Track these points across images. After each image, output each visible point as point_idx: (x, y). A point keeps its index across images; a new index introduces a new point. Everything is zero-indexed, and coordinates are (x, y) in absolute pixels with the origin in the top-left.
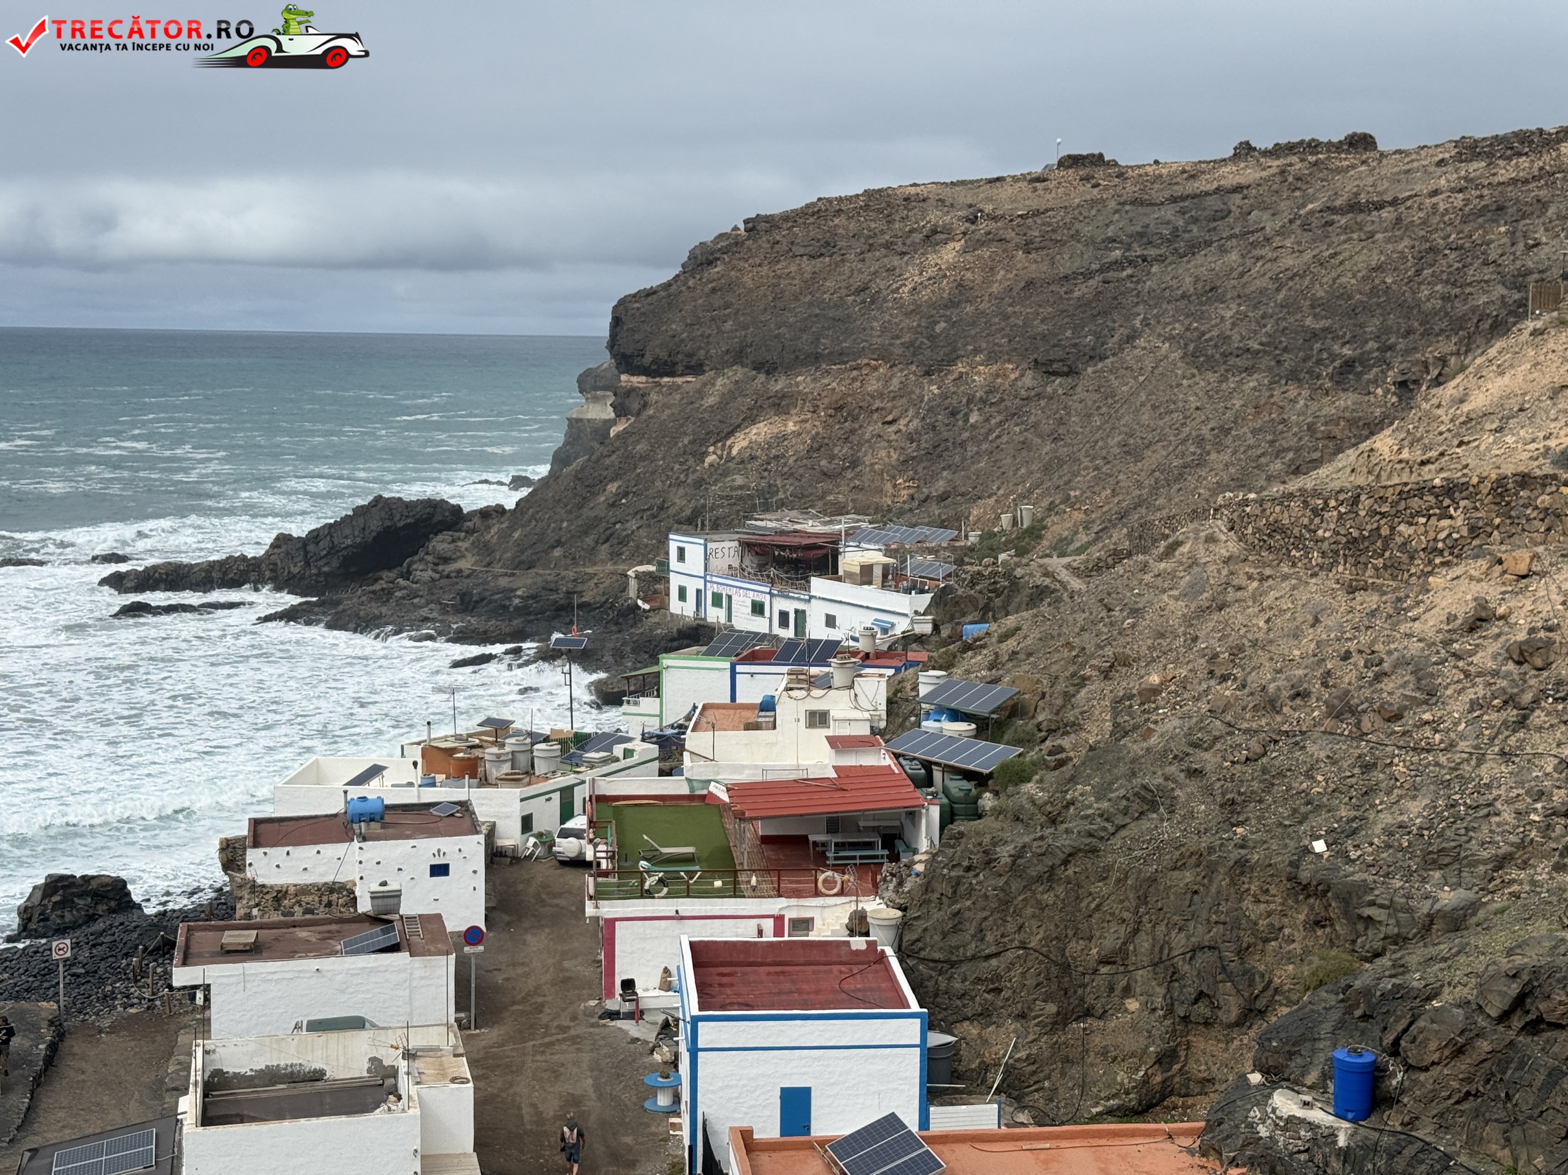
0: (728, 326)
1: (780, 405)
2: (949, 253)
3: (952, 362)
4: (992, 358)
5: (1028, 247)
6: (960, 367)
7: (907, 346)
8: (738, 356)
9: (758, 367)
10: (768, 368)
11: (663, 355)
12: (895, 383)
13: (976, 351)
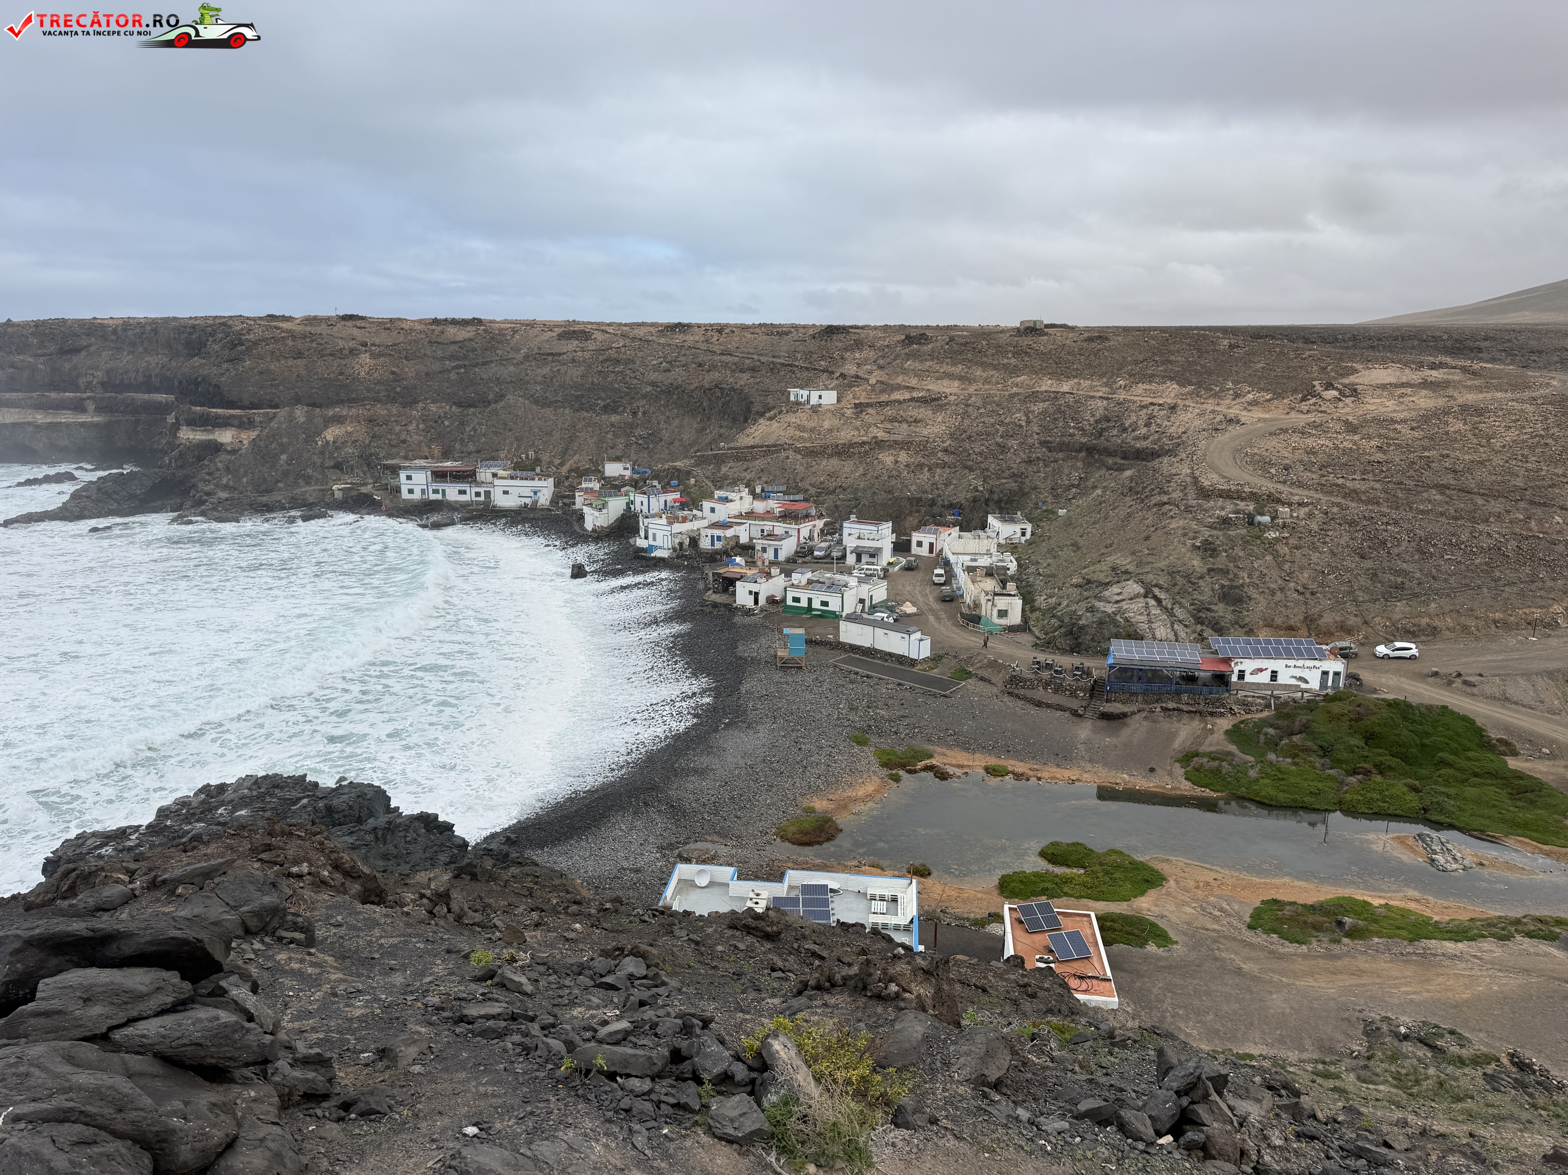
0: (281, 388)
1: (339, 420)
2: (365, 358)
3: (417, 402)
4: (434, 402)
5: (406, 358)
6: (421, 405)
7: (388, 396)
8: (297, 401)
9: (314, 405)
10: (320, 407)
11: (256, 401)
12: (394, 411)
13: (426, 399)
